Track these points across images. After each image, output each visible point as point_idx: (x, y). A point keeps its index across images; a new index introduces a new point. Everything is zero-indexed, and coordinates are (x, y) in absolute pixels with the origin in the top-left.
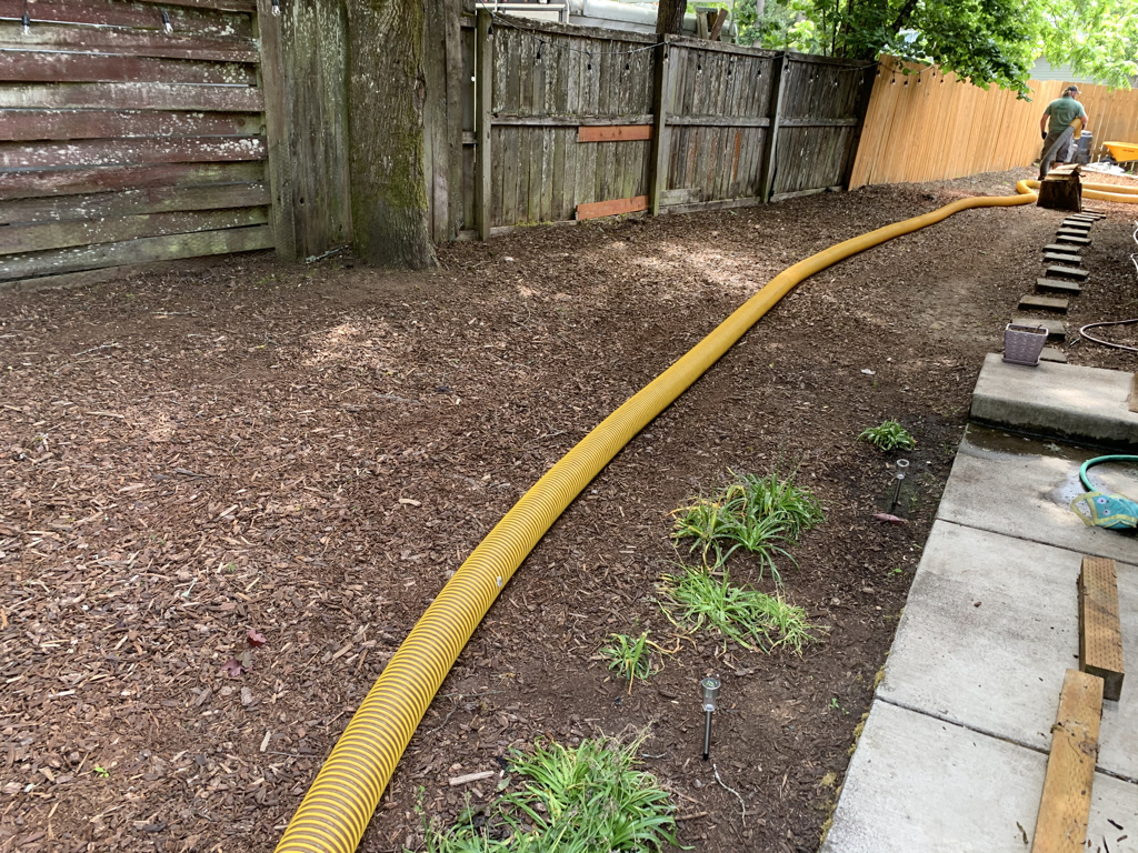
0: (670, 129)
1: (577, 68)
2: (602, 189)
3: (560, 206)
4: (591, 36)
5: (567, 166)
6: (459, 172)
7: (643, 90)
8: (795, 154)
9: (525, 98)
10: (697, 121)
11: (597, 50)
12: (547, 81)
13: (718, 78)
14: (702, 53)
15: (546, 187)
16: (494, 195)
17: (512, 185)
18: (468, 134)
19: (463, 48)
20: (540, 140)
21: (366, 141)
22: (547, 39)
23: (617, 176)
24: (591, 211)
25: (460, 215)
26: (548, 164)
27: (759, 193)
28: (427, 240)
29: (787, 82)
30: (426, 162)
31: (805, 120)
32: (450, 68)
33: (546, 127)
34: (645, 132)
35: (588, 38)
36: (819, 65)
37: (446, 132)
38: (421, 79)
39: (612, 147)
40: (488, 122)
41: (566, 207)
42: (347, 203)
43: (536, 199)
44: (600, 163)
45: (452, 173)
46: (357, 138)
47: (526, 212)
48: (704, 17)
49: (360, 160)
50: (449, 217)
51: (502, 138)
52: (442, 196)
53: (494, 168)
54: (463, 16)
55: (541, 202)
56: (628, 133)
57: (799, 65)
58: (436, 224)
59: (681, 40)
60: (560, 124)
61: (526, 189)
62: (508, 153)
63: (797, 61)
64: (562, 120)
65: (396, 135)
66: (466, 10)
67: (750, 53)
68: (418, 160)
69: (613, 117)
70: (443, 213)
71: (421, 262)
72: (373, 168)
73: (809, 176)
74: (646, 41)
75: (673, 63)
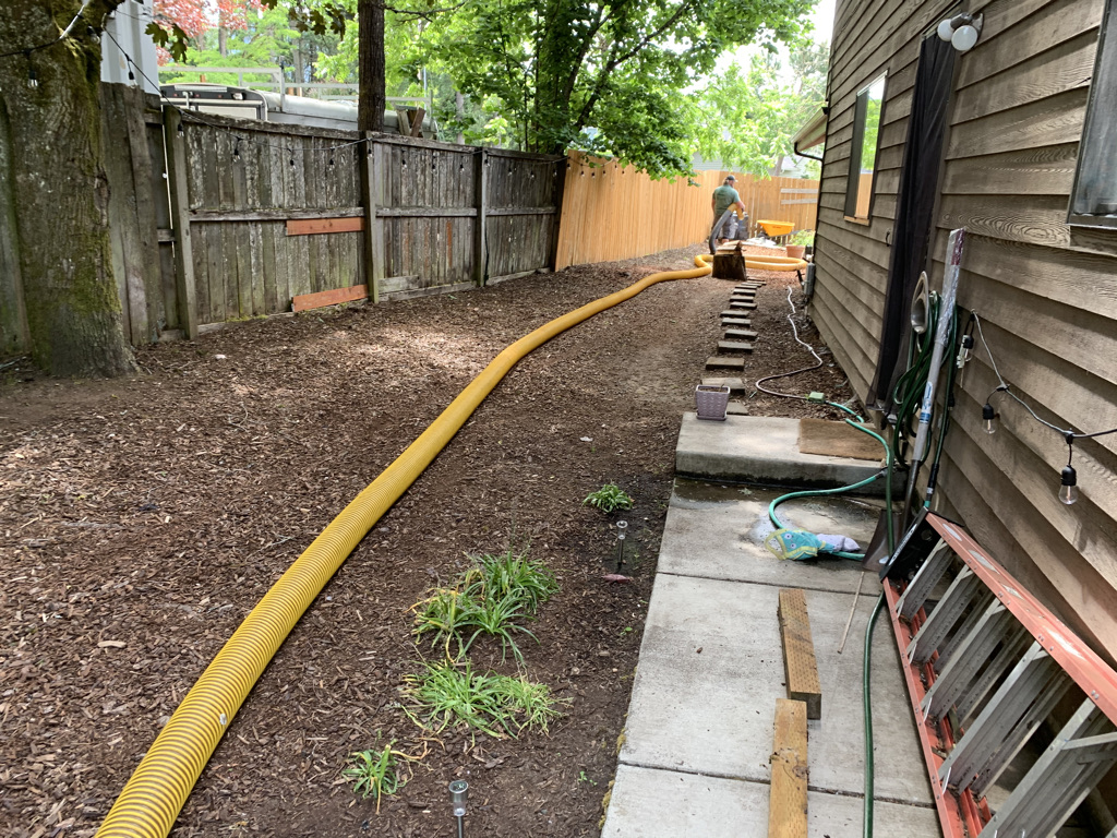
0: (381, 221)
1: (279, 164)
2: (317, 280)
3: (274, 299)
4: (291, 133)
5: (278, 259)
6: (157, 271)
7: (350, 184)
8: (505, 241)
9: (225, 193)
10: (408, 212)
11: (299, 146)
12: (248, 176)
13: (423, 171)
14: (405, 149)
15: (257, 280)
16: (199, 292)
17: (219, 280)
18: (164, 232)
19: (150, 145)
20: (247, 235)
21: (40, 244)
22: (244, 136)
23: (332, 266)
24: (307, 302)
25: (162, 315)
26: (257, 258)
27: (475, 277)
28: (123, 345)
29: (488, 174)
30: (115, 264)
31: (509, 210)
32: (136, 165)
33: (252, 221)
34: (357, 224)
35: (288, 135)
36: (516, 159)
37: (138, 231)
38: (102, 177)
39: (324, 239)
40: (186, 220)
41: (281, 298)
42: (21, 310)
43: (247, 294)
44: (314, 254)
45: (148, 272)
46: (29, 241)
47: (237, 307)
48: (405, 116)
49: (33, 264)
50: (149, 316)
51: (204, 234)
52: (138, 296)
53: (197, 265)
54: (147, 112)
55: (253, 295)
56: (339, 225)
57: (497, 159)
58: (133, 325)
59: (383, 137)
60: (266, 218)
61: (235, 284)
62: (211, 249)
63: (495, 156)
64: (267, 214)
65: (77, 236)
66: (151, 107)
67: (451, 148)
68: (105, 261)
69: (322, 210)
70: (141, 314)
71: (117, 369)
72: (50, 273)
73: (519, 260)
74: (348, 137)
75: (378, 158)
